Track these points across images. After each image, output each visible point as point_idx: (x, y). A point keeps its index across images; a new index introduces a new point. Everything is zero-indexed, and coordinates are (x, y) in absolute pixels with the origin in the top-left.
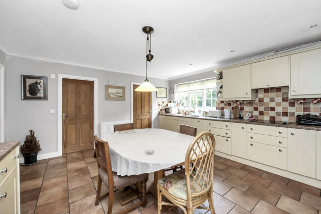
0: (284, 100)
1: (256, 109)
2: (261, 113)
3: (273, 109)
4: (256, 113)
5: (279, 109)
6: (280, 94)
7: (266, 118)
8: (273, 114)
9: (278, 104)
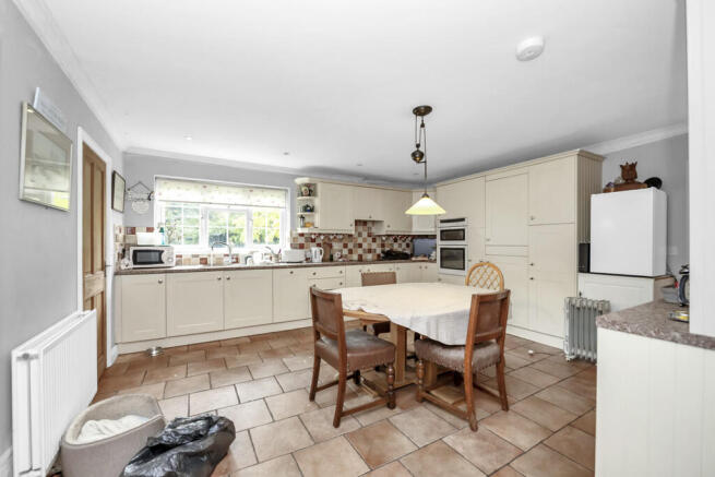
0: (369, 235)
1: (345, 246)
2: (351, 252)
3: (360, 246)
4: (345, 252)
5: (365, 246)
6: (366, 228)
7: (355, 257)
8: (360, 251)
9: (365, 240)
